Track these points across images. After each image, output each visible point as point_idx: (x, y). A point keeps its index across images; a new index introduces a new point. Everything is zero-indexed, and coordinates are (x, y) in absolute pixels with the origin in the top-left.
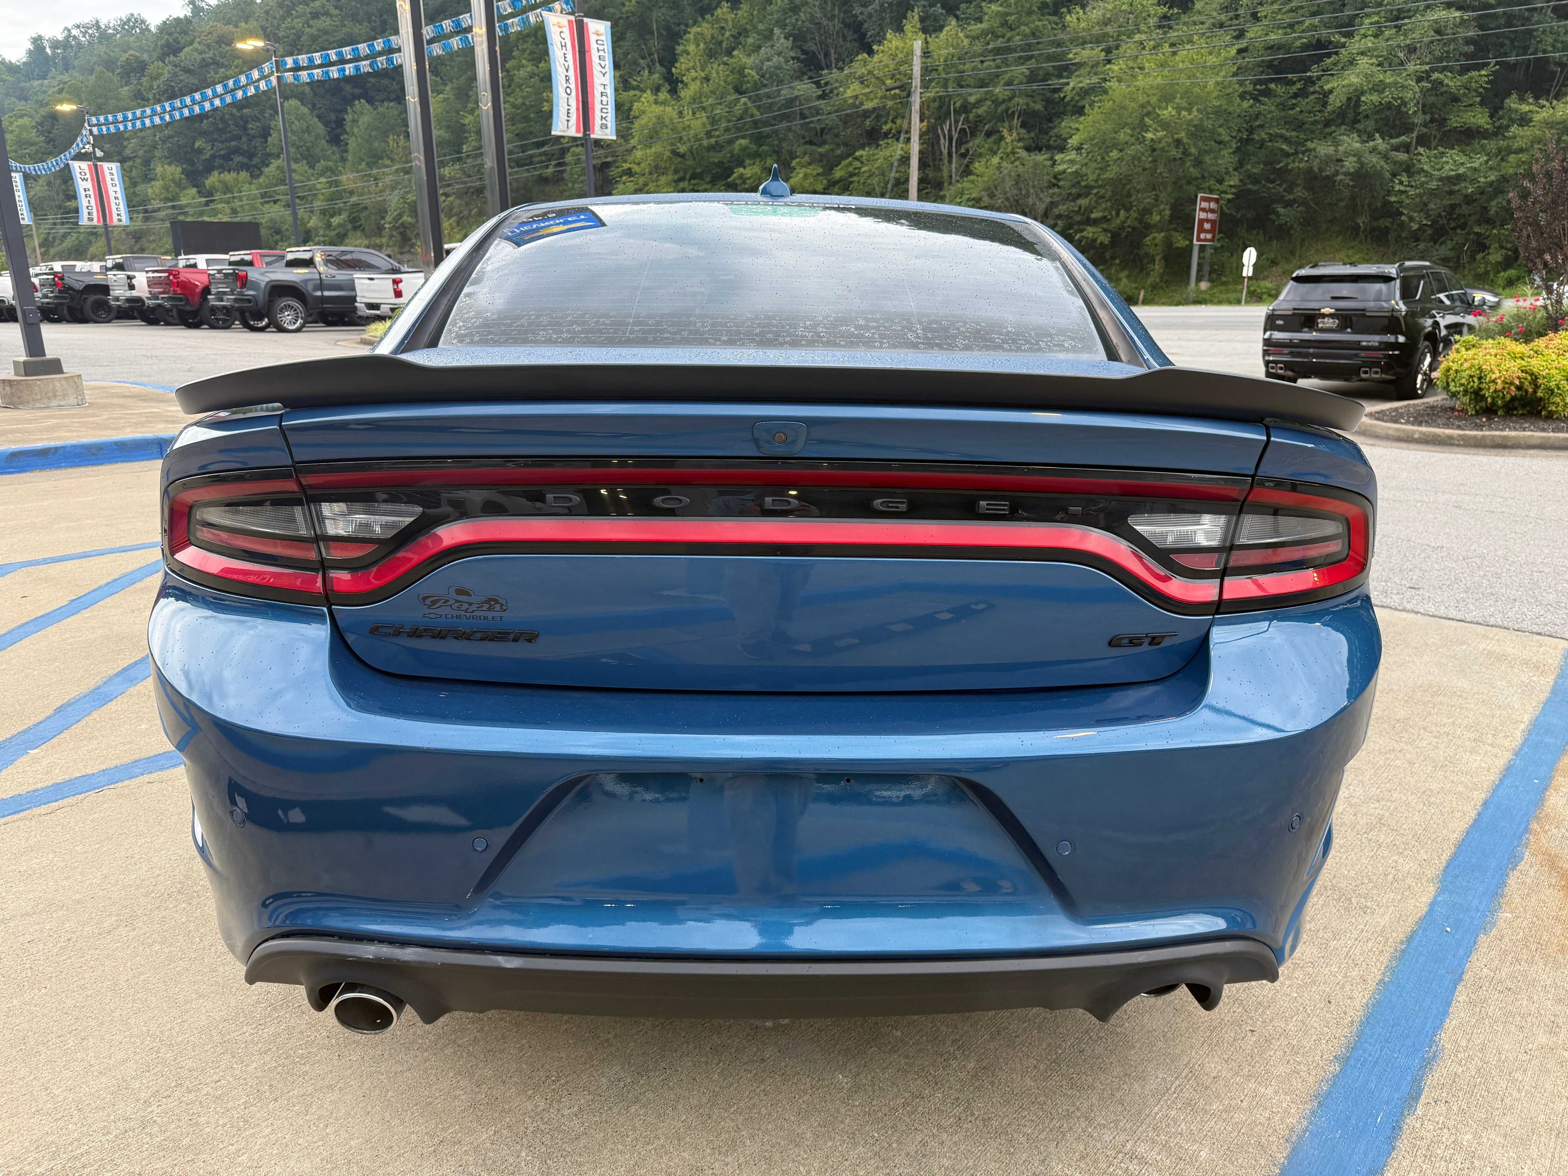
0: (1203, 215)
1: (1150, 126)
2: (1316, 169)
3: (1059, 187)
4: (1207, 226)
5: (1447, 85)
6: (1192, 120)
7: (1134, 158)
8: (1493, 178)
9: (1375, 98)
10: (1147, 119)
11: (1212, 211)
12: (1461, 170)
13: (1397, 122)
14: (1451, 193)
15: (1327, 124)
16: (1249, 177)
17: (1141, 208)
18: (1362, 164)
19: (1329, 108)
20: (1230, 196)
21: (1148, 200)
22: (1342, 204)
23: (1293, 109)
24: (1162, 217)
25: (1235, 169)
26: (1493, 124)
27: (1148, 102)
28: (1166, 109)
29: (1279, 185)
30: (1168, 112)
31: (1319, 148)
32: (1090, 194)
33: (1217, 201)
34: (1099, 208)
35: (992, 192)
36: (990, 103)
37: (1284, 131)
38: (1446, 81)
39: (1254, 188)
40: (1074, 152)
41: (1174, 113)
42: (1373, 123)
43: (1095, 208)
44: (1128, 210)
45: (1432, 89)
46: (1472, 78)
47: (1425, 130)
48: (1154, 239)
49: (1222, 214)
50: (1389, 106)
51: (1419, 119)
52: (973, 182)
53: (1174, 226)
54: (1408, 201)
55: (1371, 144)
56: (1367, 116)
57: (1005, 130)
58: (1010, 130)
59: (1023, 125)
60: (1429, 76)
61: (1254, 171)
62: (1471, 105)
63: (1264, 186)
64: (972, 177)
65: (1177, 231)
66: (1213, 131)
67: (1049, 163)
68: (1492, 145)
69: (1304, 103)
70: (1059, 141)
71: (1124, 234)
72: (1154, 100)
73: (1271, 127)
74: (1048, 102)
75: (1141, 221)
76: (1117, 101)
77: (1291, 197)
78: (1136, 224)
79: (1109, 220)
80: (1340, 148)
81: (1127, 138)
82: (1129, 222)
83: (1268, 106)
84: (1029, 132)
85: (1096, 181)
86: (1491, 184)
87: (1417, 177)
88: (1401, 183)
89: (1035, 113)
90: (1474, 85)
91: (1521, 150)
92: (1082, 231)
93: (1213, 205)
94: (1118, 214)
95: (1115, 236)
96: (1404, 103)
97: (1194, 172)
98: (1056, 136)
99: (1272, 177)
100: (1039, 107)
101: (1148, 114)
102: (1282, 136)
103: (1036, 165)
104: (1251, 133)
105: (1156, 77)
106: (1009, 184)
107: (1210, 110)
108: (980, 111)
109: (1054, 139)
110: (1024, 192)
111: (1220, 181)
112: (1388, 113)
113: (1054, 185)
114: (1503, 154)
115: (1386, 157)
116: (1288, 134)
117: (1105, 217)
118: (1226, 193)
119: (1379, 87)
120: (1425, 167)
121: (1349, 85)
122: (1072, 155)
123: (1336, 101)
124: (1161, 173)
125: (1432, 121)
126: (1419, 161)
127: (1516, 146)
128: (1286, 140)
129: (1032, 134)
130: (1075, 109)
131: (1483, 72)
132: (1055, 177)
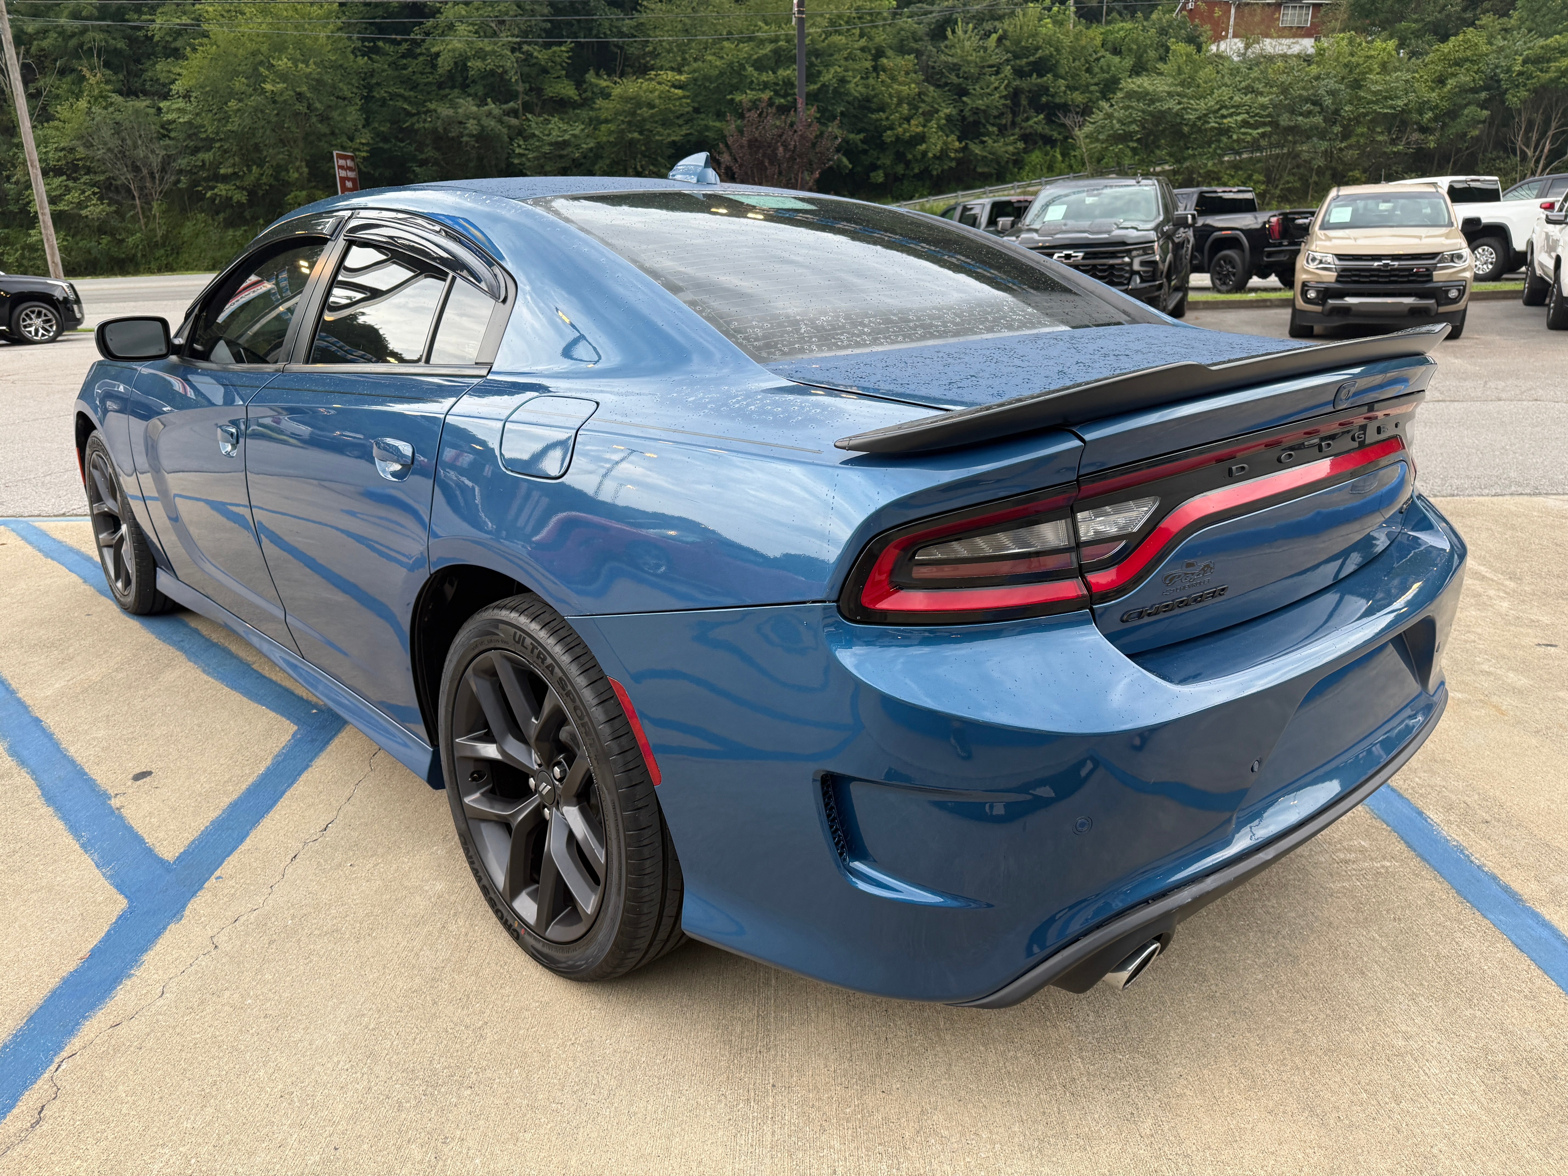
0: (343, 173)
1: (266, 77)
2: (440, 130)
3: (170, 138)
4: (349, 184)
5: (537, 58)
6: (311, 73)
7: (256, 109)
8: (592, 145)
9: (479, 64)
10: (261, 69)
11: (350, 169)
12: (567, 137)
13: (502, 89)
14: (561, 157)
15: (440, 86)
16: (378, 135)
17: (274, 164)
18: (483, 127)
19: (440, 71)
20: (364, 154)
21: (281, 156)
22: (472, 165)
23: (405, 69)
24: (301, 174)
25: (364, 127)
26: (580, 95)
27: (259, 50)
28: (280, 59)
29: (410, 144)
30: (283, 63)
31: (439, 110)
32: (212, 148)
33: (352, 158)
34: (227, 164)
35: (88, 141)
36: (56, 35)
37: (402, 91)
38: (535, 54)
39: (386, 146)
40: (181, 99)
41: (290, 64)
42: (482, 88)
43: (221, 163)
44: (261, 166)
45: (525, 60)
46: (555, 52)
47: (527, 98)
48: (296, 197)
49: (360, 172)
50: (492, 73)
51: (521, 88)
52: (57, 128)
53: (314, 184)
54: (528, 164)
55: (486, 108)
56: (473, 82)
57: (85, 69)
58: (92, 69)
59: (107, 65)
60: (521, 48)
61: (382, 129)
62: (558, 77)
63: (395, 145)
64: (56, 123)
65: (318, 189)
66: (334, 87)
67: (152, 111)
68: (584, 114)
69: (414, 65)
70: (156, 86)
71: (261, 193)
72: (264, 48)
73: (388, 86)
74: (132, 41)
75: (276, 178)
76: (222, 46)
77: (423, 156)
78: (272, 181)
79: (243, 177)
80: (460, 110)
81: (244, 88)
82: (264, 179)
83: (380, 64)
84: (116, 73)
85: (217, 134)
86: (591, 149)
87: (531, 141)
88: (519, 146)
89: (117, 52)
90: (558, 59)
91: (607, 121)
92: (213, 188)
93: (349, 163)
94: (250, 171)
95: (252, 193)
96: (506, 72)
97: (323, 128)
98: (151, 80)
99: (400, 136)
100: (121, 45)
101: (261, 63)
102: (401, 96)
103: (137, 112)
104: (370, 91)
105: (260, 24)
106: (106, 133)
107: (326, 64)
108: (45, 44)
109: (149, 83)
110: (129, 142)
111: (351, 139)
112: (492, 79)
113: (164, 136)
114: (595, 123)
115: (501, 122)
116: (407, 94)
117: (235, 173)
118: (359, 150)
119: (481, 55)
120: (537, 133)
121: (454, 50)
122: (180, 104)
123: (445, 64)
124: (288, 128)
125: (531, 90)
126: (529, 126)
127: (603, 117)
128: (405, 99)
129: (121, 77)
130: (168, 51)
131: (563, 48)
132: (162, 127)
